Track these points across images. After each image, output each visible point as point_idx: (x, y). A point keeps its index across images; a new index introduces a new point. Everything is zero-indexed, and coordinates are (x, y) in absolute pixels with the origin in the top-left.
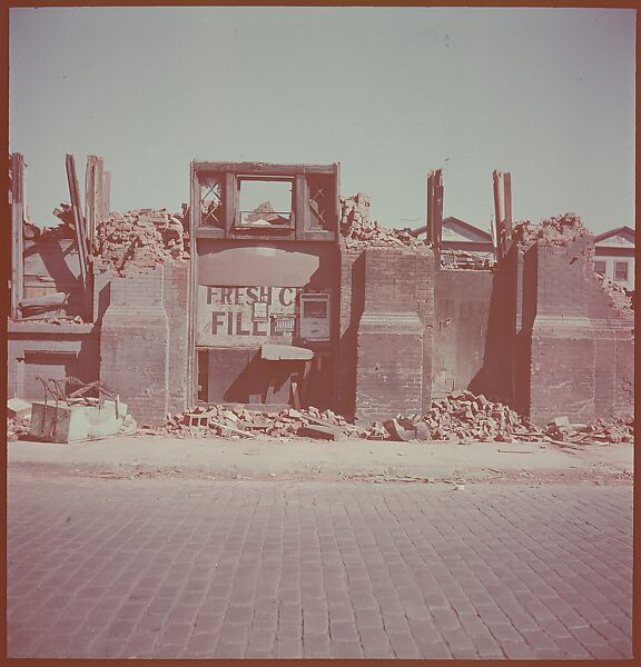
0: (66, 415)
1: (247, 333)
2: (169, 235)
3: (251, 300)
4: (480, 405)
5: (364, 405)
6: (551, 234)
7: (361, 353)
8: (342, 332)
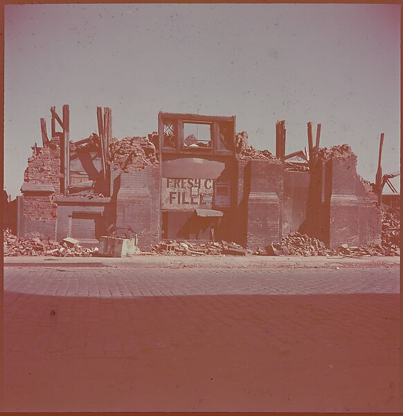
0: (121, 242)
1: (188, 203)
2: (148, 151)
3: (190, 186)
4: (305, 239)
5: (251, 239)
6: (338, 155)
7: (249, 213)
8: (239, 203)
